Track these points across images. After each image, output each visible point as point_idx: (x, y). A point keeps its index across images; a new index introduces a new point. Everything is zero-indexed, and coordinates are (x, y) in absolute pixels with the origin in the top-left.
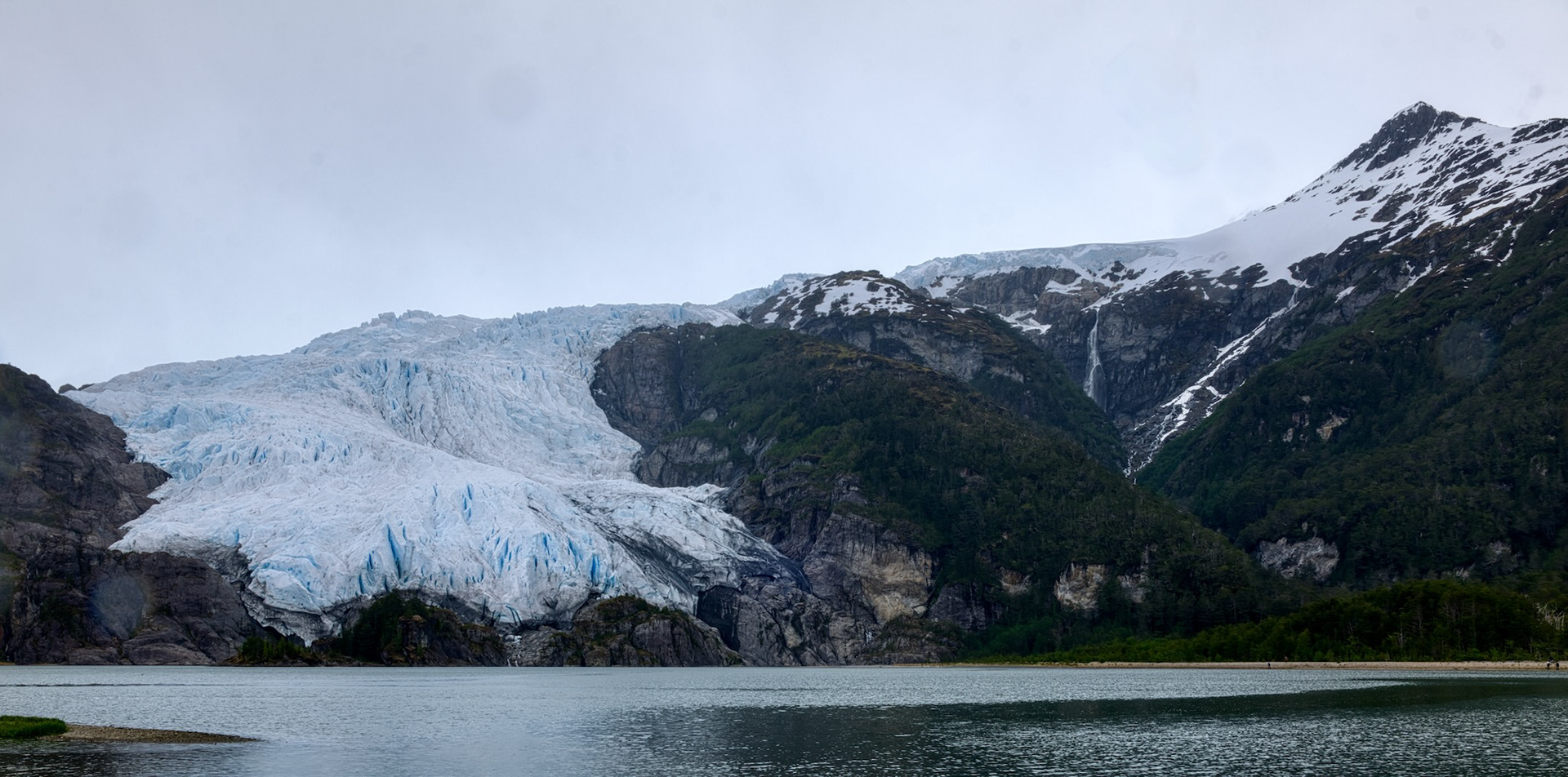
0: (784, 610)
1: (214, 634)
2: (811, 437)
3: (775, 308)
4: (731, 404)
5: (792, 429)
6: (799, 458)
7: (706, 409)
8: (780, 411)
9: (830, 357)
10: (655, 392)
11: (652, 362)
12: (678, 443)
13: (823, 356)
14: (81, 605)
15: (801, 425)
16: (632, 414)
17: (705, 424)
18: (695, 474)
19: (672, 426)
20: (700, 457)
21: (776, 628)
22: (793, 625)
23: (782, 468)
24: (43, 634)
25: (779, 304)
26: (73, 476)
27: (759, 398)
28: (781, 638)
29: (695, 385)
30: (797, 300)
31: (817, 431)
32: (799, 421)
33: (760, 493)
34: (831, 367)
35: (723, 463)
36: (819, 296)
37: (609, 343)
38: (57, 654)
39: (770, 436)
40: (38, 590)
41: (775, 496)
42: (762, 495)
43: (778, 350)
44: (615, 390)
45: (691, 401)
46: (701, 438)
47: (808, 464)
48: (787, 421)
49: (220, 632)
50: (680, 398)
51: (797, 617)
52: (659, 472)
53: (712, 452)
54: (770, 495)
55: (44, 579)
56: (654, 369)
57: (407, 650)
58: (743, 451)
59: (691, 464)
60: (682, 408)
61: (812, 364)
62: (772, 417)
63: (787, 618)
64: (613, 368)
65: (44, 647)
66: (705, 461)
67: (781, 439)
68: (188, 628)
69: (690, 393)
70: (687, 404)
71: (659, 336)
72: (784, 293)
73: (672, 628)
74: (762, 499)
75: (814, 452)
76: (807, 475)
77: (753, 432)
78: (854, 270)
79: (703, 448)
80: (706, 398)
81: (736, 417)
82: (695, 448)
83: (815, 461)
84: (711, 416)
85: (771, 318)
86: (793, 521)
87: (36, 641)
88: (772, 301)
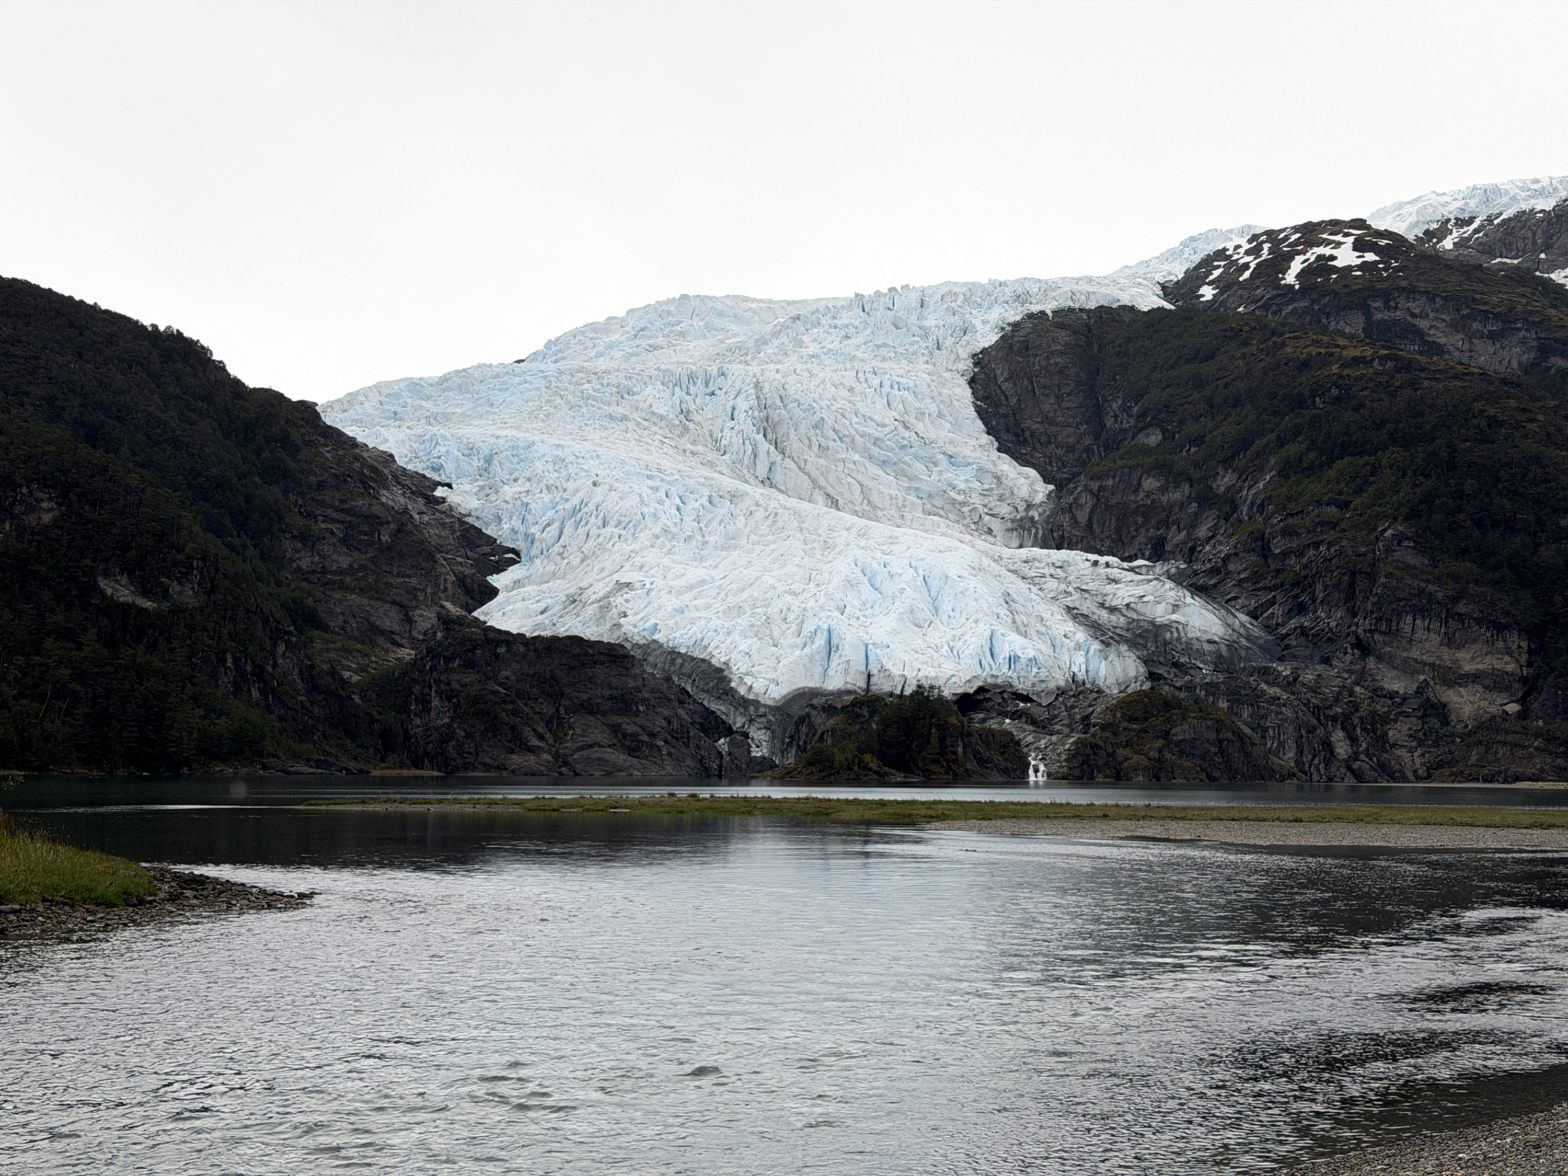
0: (1330, 707)
2: (1332, 473)
3: (1211, 278)
4: (1182, 422)
5: (1300, 461)
6: (1319, 503)
7: (1143, 429)
8: (1272, 436)
9: (1332, 354)
10: (1064, 404)
11: (1057, 364)
12: (1114, 478)
13: (1320, 354)
15: (1313, 455)
16: (1032, 436)
17: (1147, 451)
18: (1140, 520)
19: (1088, 449)
20: (1147, 496)
21: (1320, 731)
22: (1343, 729)
23: (1292, 515)
24: (467, 737)
25: (1216, 273)
26: (379, 534)
27: (1229, 415)
28: (1328, 746)
29: (1121, 394)
30: (1246, 266)
31: (1339, 465)
32: (1309, 450)
33: (1263, 548)
34: (1335, 369)
35: (1182, 506)
36: (1281, 261)
37: (990, 338)
38: (487, 760)
39: (1261, 469)
41: (1285, 554)
42: (1265, 552)
43: (1245, 344)
44: (1005, 402)
45: (1116, 416)
46: (1148, 472)
47: (1333, 510)
48: (1292, 450)
50: (1098, 413)
51: (1347, 717)
52: (1087, 516)
53: (1164, 490)
54: (1278, 551)
56: (1061, 372)
58: (1211, 488)
59: (1134, 506)
60: (1102, 425)
61: (1305, 365)
62: (1259, 444)
63: (1334, 719)
64: (1002, 373)
66: (1153, 501)
67: (1284, 473)
69: (1114, 406)
70: (1109, 422)
71: (1063, 326)
72: (1221, 254)
74: (1265, 557)
75: (1341, 493)
76: (1334, 525)
77: (1227, 462)
78: (1327, 219)
79: (1150, 483)
80: (1143, 414)
81: (1198, 440)
82: (1140, 484)
83: (1345, 505)
84: (1154, 438)
85: (1207, 293)
86: (1319, 587)
88: (1204, 267)
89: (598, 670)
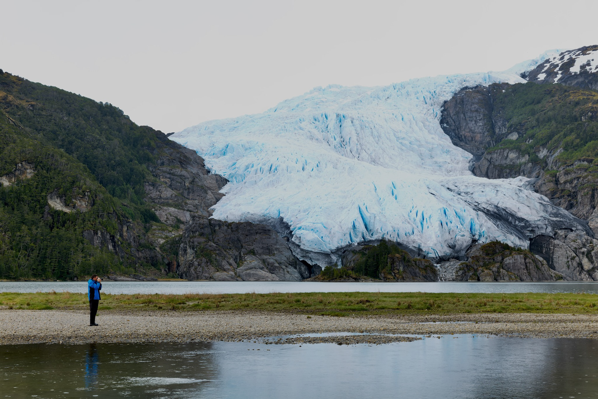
0: (581, 248)
1: (277, 265)
2: (586, 148)
3: (543, 71)
4: (526, 129)
5: (572, 143)
6: (580, 160)
7: (511, 133)
8: (562, 133)
9: (589, 99)
10: (478, 124)
11: (475, 107)
12: (497, 153)
13: (584, 99)
14: (215, 250)
15: (578, 140)
16: (465, 137)
17: (511, 142)
18: (508, 171)
19: (489, 143)
20: (511, 161)
21: (577, 259)
22: (587, 257)
23: (568, 166)
24: (199, 265)
25: (546, 69)
26: (185, 182)
27: (545, 125)
28: (580, 265)
29: (502, 119)
30: (557, 65)
31: (589, 144)
32: (576, 138)
33: (556, 181)
34: (590, 105)
35: (525, 164)
36: (571, 62)
37: (449, 97)
38: (207, 275)
39: (557, 147)
40: (193, 243)
41: (565, 183)
42: (557, 182)
43: (553, 96)
44: (454, 124)
45: (500, 128)
46: (511, 150)
47: (585, 163)
48: (569, 138)
49: (280, 263)
50: (493, 127)
51: (589, 252)
52: (486, 170)
53: (518, 158)
54: (562, 182)
55: (195, 237)
56: (477, 111)
57: (394, 273)
58: (537, 156)
59: (505, 165)
60: (494, 132)
61: (577, 104)
62: (556, 137)
63: (583, 253)
64: (452, 112)
65: (200, 272)
66: (514, 163)
67: (566, 149)
68: (264, 261)
69: (499, 124)
70: (497, 131)
71: (478, 92)
72: (547, 61)
73: (525, 259)
74: (557, 184)
75: (589, 156)
76: (586, 170)
77: (544, 145)
78: (592, 45)
79: (512, 155)
80: (511, 126)
81: (532, 137)
82: (507, 156)
83: (590, 161)
84: (514, 137)
85: (542, 77)
86: (579, 197)
87: (196, 269)
88: (541, 67)
89: (258, 236)
